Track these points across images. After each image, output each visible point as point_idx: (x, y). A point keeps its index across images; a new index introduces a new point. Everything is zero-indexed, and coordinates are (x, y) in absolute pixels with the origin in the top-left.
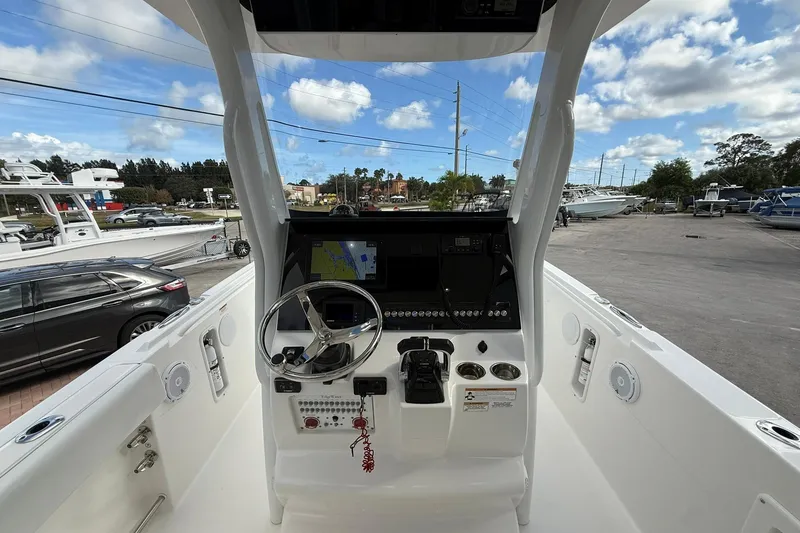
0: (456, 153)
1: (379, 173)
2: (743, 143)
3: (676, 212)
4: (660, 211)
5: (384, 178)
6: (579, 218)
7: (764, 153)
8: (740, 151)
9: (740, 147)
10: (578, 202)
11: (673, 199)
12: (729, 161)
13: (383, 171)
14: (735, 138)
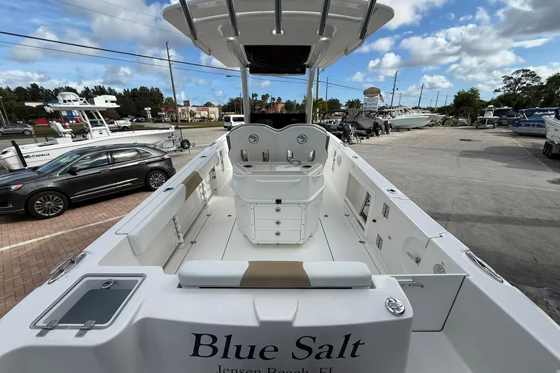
0: (318, 84)
1: (265, 97)
2: (522, 76)
3: (466, 125)
4: (455, 124)
5: (269, 101)
6: (398, 129)
7: (536, 84)
8: (519, 82)
9: (520, 79)
10: (398, 117)
11: (465, 116)
12: (511, 89)
13: (267, 95)
14: (517, 72)
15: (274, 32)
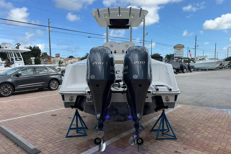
0: (143, 42)
15: (118, 16)
